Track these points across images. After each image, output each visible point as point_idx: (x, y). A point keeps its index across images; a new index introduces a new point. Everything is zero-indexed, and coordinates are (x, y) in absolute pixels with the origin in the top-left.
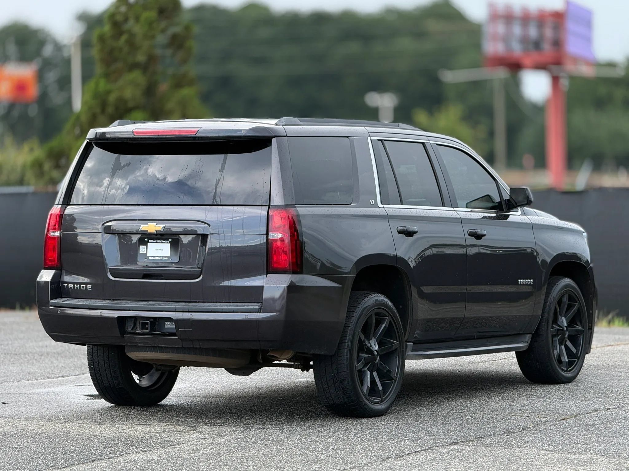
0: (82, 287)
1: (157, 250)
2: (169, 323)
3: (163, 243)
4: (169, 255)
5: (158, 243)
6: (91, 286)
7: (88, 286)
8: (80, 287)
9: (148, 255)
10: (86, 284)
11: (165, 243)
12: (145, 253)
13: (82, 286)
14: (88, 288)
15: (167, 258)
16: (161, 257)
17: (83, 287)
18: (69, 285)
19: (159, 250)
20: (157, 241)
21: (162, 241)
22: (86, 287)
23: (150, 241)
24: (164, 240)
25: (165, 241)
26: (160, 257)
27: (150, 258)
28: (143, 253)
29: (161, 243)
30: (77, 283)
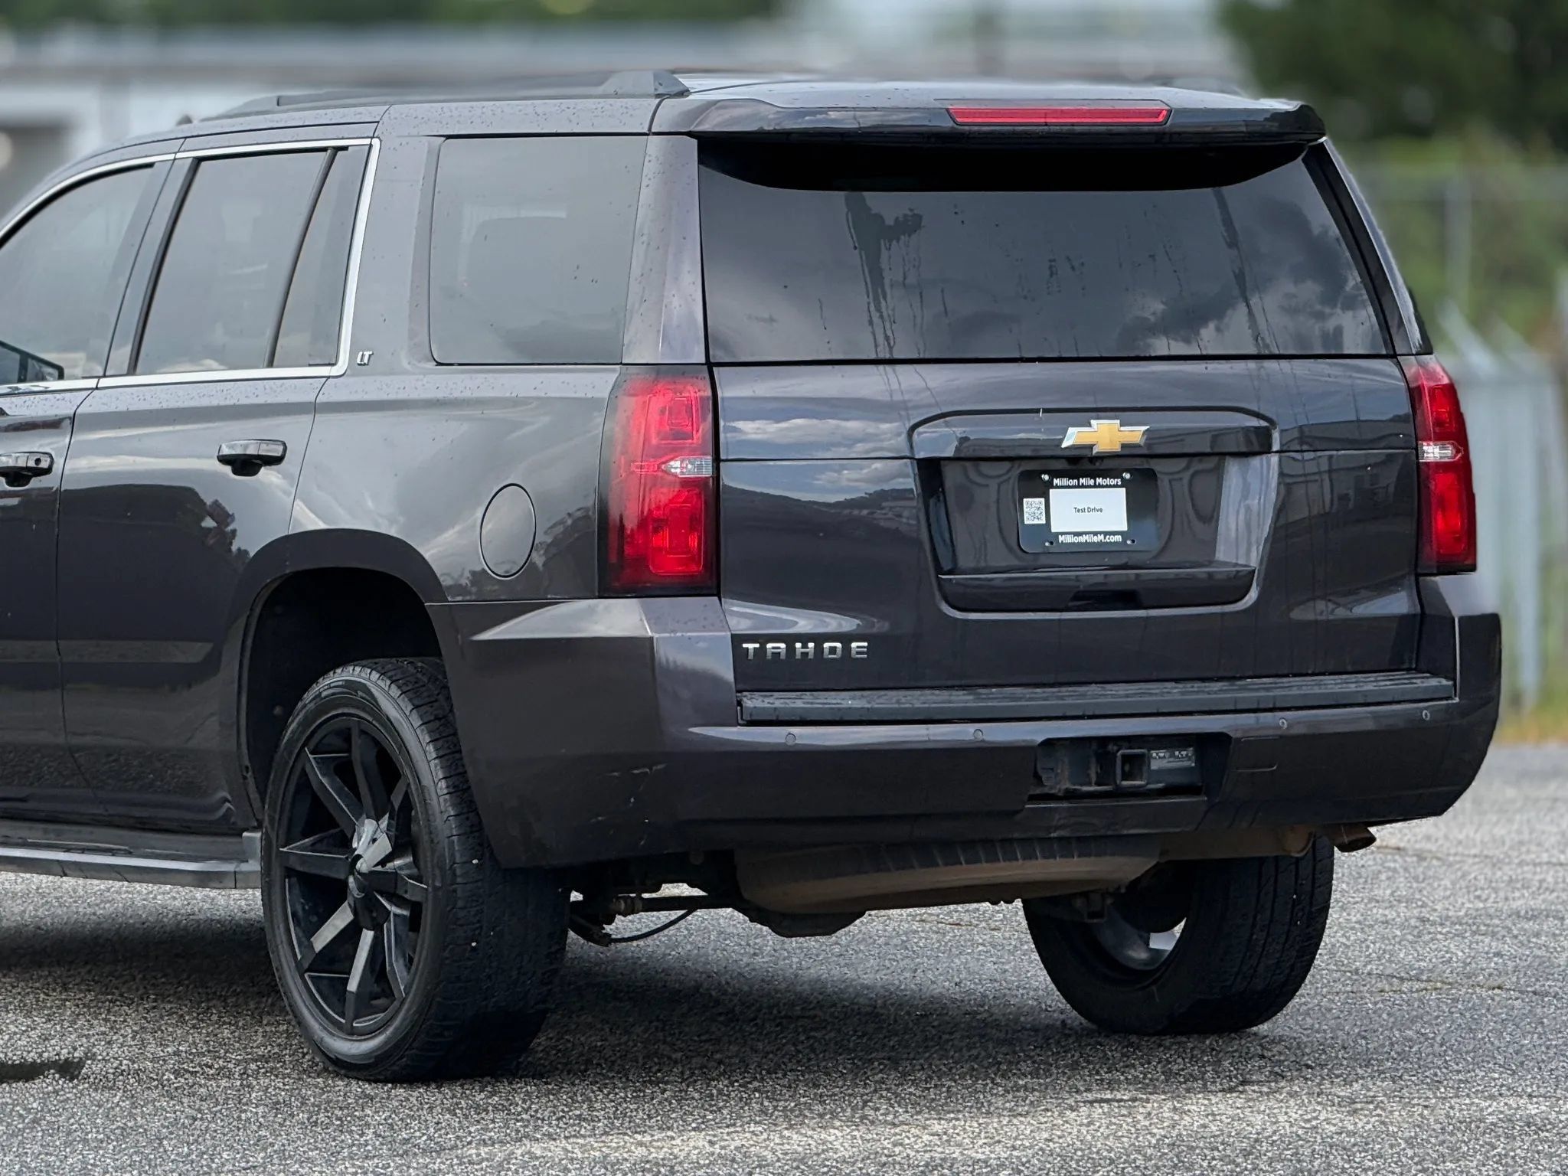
0: (826, 651)
1: (1083, 511)
2: (1162, 755)
3: (1100, 486)
4: (1124, 527)
5: (1083, 486)
6: (866, 644)
7: (854, 645)
8: (819, 649)
9: (1053, 530)
10: (846, 638)
11: (1107, 486)
12: (1043, 521)
13: (827, 645)
14: (853, 652)
15: (1118, 538)
16: (1100, 533)
17: (833, 650)
18: (769, 646)
19: (1090, 510)
20: (1082, 481)
21: (1099, 481)
22: (847, 648)
23: (1056, 481)
24: (1104, 477)
25: (1107, 481)
26: (1095, 534)
27: (1061, 538)
28: (1036, 522)
29: (1095, 486)
30: (804, 638)
